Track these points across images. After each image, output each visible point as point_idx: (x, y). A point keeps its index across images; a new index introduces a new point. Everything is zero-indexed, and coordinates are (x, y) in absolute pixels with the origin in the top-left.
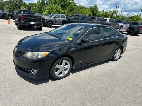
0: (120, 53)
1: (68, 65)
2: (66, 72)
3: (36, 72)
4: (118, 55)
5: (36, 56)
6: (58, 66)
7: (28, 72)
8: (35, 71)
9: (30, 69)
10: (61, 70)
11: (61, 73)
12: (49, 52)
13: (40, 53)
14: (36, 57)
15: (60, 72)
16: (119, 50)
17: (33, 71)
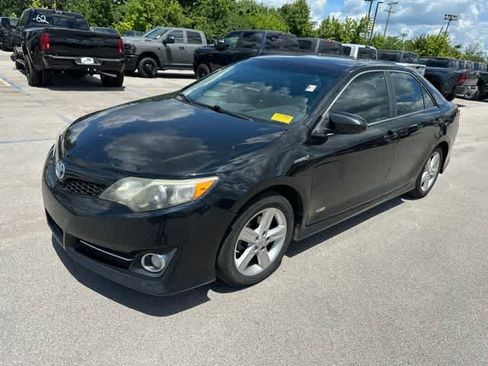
0: (436, 170)
1: (282, 227)
2: (273, 254)
3: (163, 266)
4: (431, 177)
5: (165, 196)
6: (245, 234)
7: (124, 266)
8: (161, 260)
9: (136, 255)
10: (256, 248)
11: (254, 261)
12: (216, 178)
13: (179, 185)
14: (163, 202)
15: (252, 256)
16: (437, 156)
17: (149, 262)
